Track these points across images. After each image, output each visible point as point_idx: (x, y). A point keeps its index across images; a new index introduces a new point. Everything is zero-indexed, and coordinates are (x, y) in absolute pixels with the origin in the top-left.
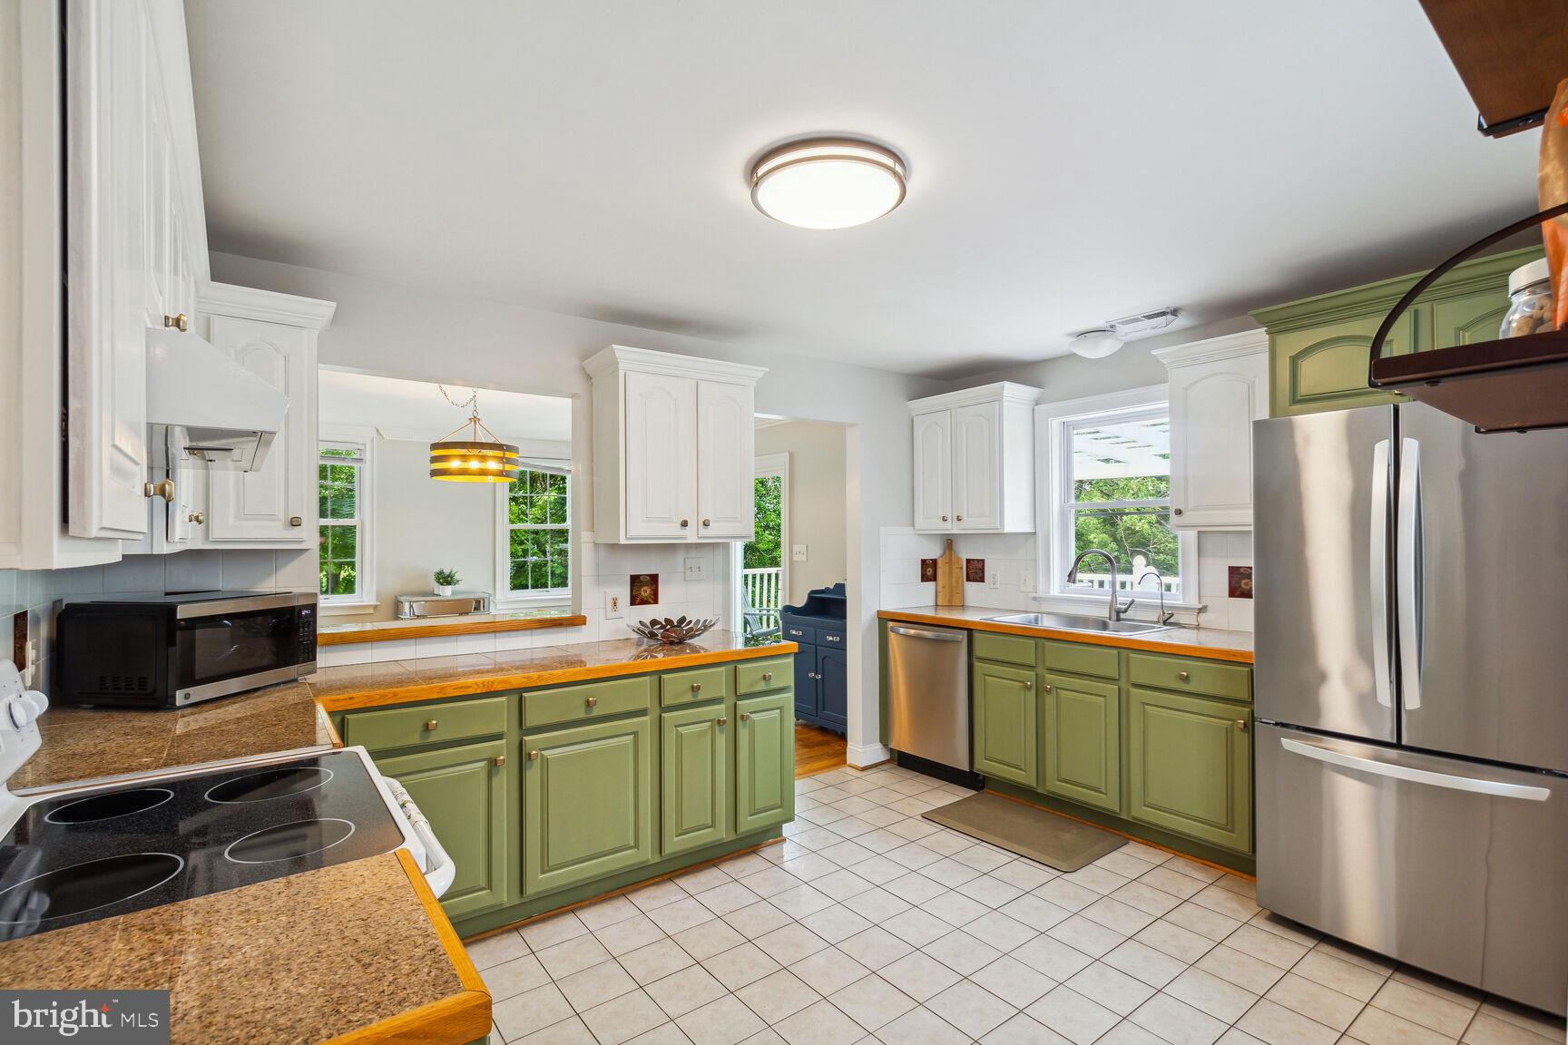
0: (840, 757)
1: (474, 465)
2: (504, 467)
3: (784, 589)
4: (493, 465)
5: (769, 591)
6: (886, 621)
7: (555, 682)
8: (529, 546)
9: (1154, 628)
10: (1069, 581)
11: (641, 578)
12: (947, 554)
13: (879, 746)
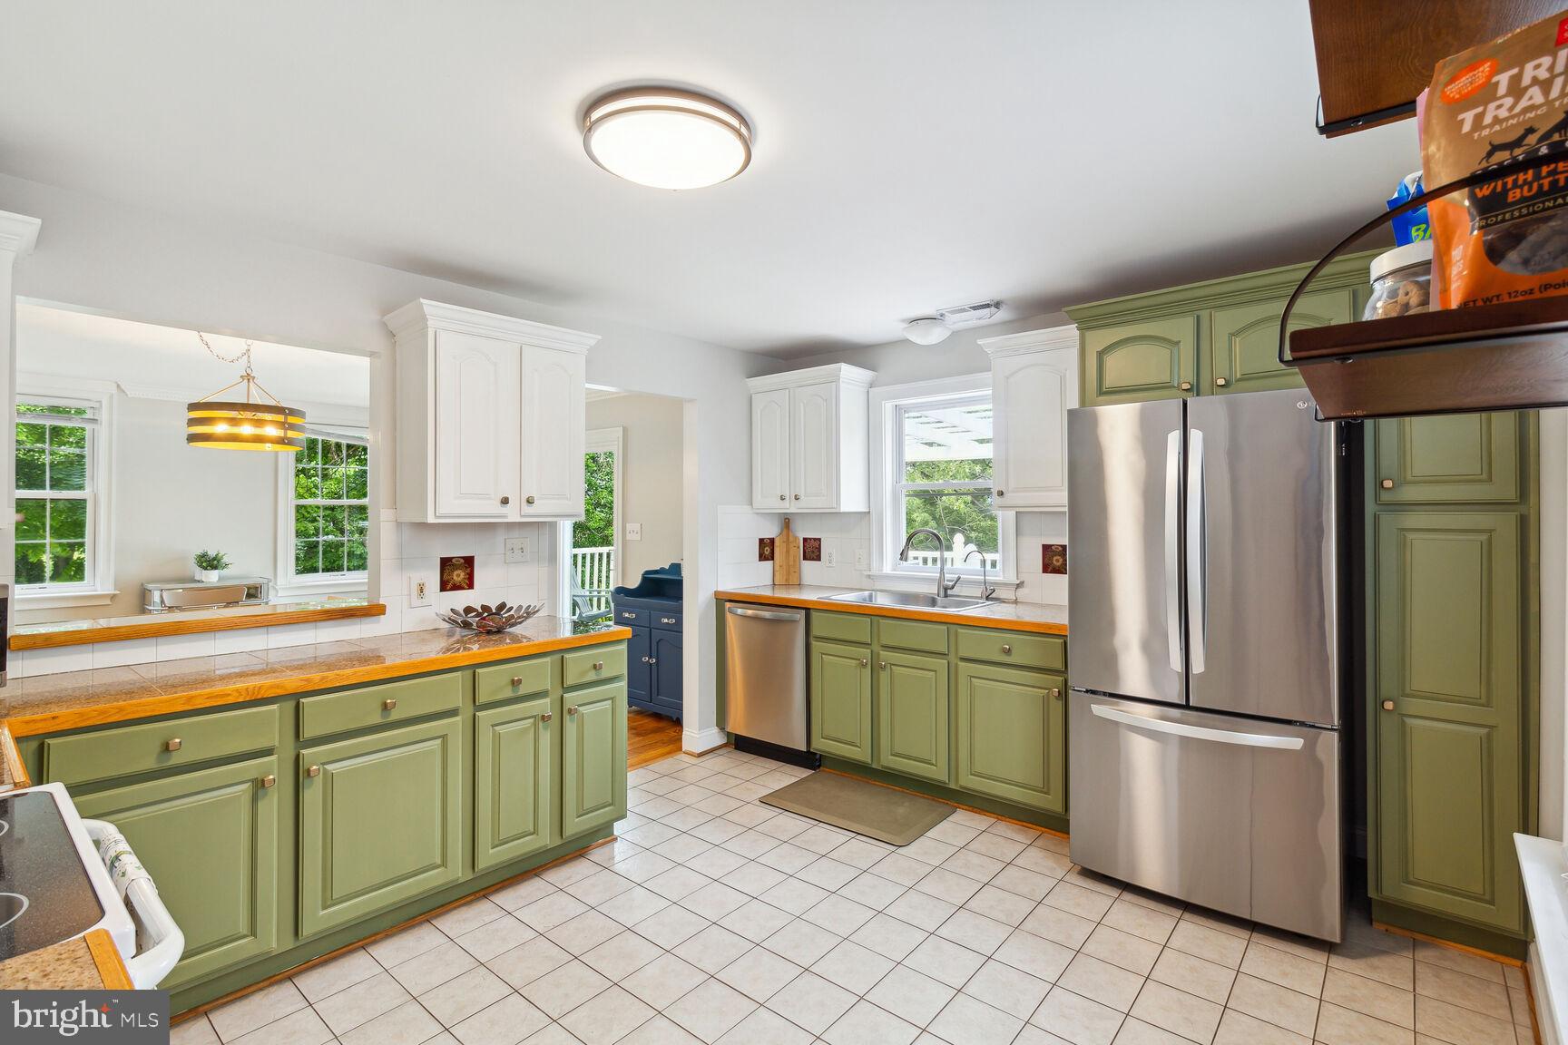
0: (675, 744)
1: (247, 430)
2: (285, 433)
3: (616, 569)
4: (271, 431)
5: (600, 571)
6: (723, 601)
7: (345, 683)
8: (321, 523)
9: (978, 603)
10: (901, 559)
11: (454, 560)
12: (785, 532)
13: (715, 730)
